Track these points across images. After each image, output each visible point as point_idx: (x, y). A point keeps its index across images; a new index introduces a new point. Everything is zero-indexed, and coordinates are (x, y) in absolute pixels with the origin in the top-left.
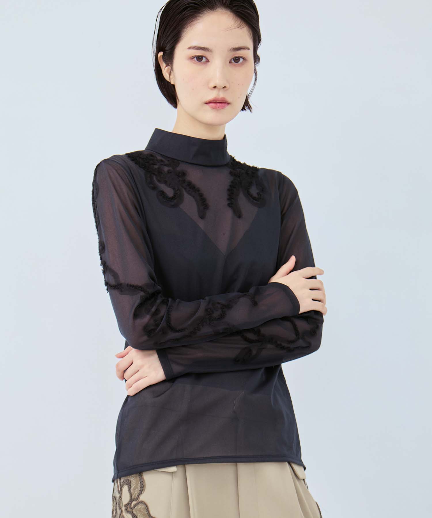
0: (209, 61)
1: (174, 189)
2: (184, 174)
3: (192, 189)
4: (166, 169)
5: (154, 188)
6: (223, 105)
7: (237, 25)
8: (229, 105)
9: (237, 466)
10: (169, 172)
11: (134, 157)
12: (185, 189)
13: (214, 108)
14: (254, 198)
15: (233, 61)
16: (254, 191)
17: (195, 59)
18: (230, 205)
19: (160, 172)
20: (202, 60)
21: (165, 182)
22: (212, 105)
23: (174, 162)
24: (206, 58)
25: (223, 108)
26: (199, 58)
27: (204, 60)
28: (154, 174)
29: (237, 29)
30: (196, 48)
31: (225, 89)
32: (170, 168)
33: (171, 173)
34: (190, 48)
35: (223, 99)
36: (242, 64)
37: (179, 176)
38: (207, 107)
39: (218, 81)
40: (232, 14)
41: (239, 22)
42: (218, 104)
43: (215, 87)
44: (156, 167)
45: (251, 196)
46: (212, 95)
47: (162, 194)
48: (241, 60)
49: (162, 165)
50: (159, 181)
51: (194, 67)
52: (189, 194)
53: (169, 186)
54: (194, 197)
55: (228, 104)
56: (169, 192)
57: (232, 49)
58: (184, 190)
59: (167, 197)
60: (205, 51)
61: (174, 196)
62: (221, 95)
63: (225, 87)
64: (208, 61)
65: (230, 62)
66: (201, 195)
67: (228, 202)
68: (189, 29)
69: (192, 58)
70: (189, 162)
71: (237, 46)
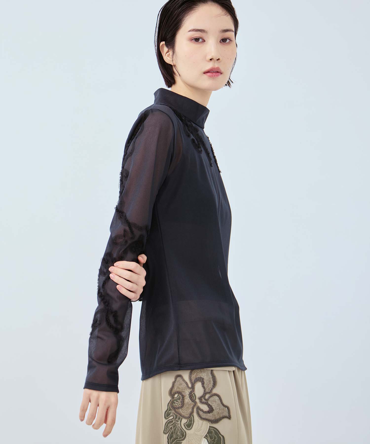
0: (205, 41)
1: (196, 139)
3: (202, 142)
5: (189, 136)
6: (218, 74)
7: (223, 13)
8: (222, 75)
13: (211, 77)
15: (222, 41)
17: (194, 40)
20: (199, 41)
22: (209, 74)
24: (203, 39)
26: (197, 40)
27: (200, 40)
28: (185, 124)
29: (225, 16)
30: (195, 30)
31: (219, 61)
34: (190, 31)
35: (218, 68)
36: (229, 43)
38: (205, 76)
39: (214, 54)
41: (225, 11)
43: (211, 60)
46: (209, 66)
47: (194, 141)
48: (228, 41)
50: (189, 131)
52: (201, 145)
53: (194, 136)
54: (204, 149)
55: (221, 73)
57: (222, 31)
58: (199, 142)
59: (196, 144)
60: (202, 32)
62: (216, 65)
63: (219, 59)
65: (220, 42)
66: (207, 149)
68: (187, 17)
69: (191, 39)
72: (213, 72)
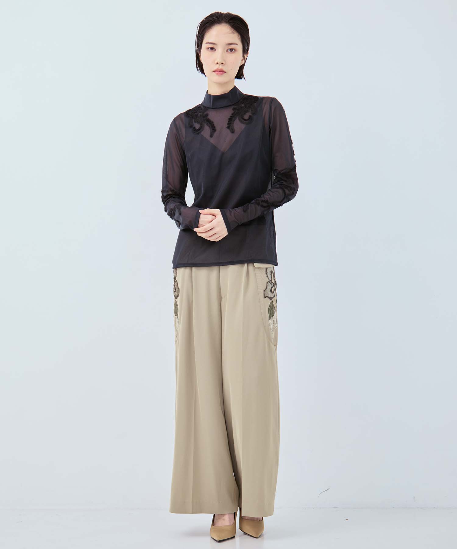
1: (200, 124)
3: (209, 122)
7: (231, 32)
8: (226, 73)
12: (206, 123)
13: (217, 74)
15: (229, 50)
17: (210, 49)
22: (217, 72)
24: (215, 49)
25: (222, 74)
26: (212, 49)
29: (232, 34)
30: (210, 43)
32: (201, 114)
33: (201, 116)
34: (206, 43)
35: (222, 69)
36: (234, 52)
37: (204, 117)
38: (214, 73)
39: (219, 60)
40: (229, 26)
41: (233, 30)
42: (219, 72)
43: (217, 63)
46: (216, 67)
47: (194, 128)
48: (233, 50)
51: (209, 52)
52: (207, 125)
54: (209, 127)
57: (228, 44)
60: (214, 45)
61: (200, 128)
62: (221, 67)
64: (215, 50)
65: (227, 51)
66: (213, 125)
67: (228, 126)
68: (207, 33)
69: (208, 48)
71: (230, 42)
72: (219, 71)
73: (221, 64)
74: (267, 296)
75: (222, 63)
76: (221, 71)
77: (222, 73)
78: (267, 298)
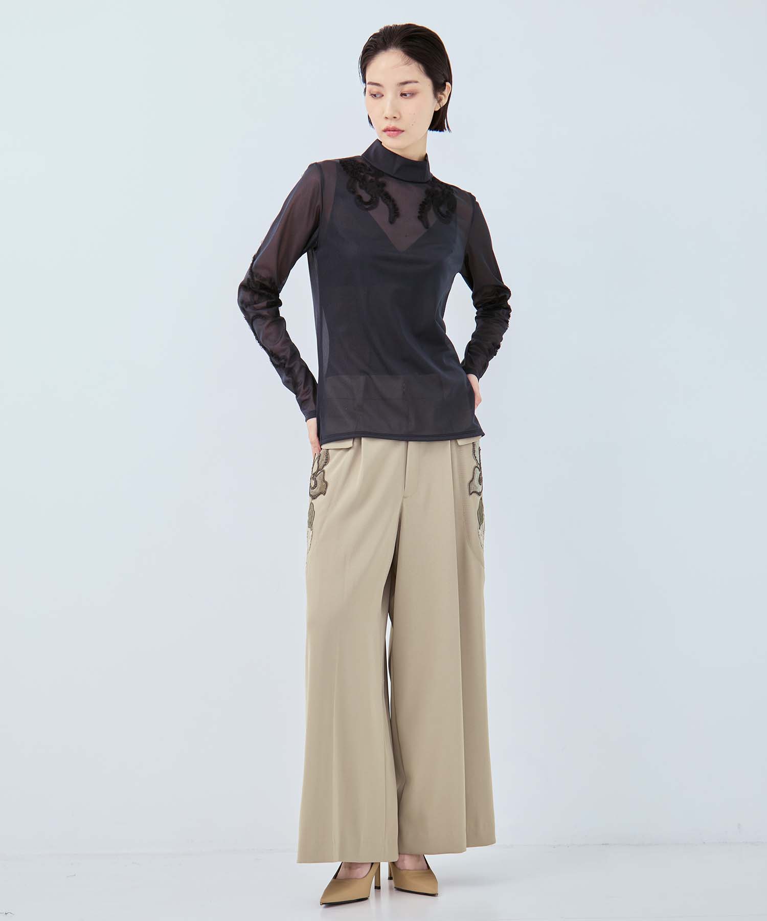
1: (372, 196)
2: (384, 185)
3: (388, 197)
4: (370, 178)
5: (354, 192)
7: (403, 62)
8: (404, 133)
9: (408, 443)
10: (371, 181)
11: (347, 165)
12: (382, 197)
13: (389, 136)
14: (442, 215)
16: (443, 209)
18: (420, 218)
19: (364, 179)
21: (366, 189)
22: (388, 132)
23: (379, 173)
24: (381, 94)
25: (397, 134)
27: (379, 96)
28: (358, 180)
30: (371, 83)
31: (396, 119)
32: (374, 178)
33: (373, 182)
34: (368, 84)
37: (379, 186)
38: (385, 134)
39: (388, 113)
40: (402, 52)
41: (407, 58)
43: (386, 118)
44: (362, 174)
45: (441, 213)
46: (386, 125)
47: (360, 197)
49: (367, 173)
50: (361, 187)
52: (383, 201)
53: (368, 193)
54: (388, 205)
55: (403, 131)
56: (366, 197)
57: (399, 84)
58: (380, 198)
59: (363, 201)
60: (378, 86)
61: (370, 201)
62: (392, 124)
64: (382, 96)
65: (401, 95)
66: (395, 205)
67: (419, 215)
70: (392, 175)
71: (403, 81)
72: (392, 131)
73: (393, 119)
74: (475, 490)
75: (395, 117)
76: (394, 131)
77: (395, 132)
78: (474, 495)
